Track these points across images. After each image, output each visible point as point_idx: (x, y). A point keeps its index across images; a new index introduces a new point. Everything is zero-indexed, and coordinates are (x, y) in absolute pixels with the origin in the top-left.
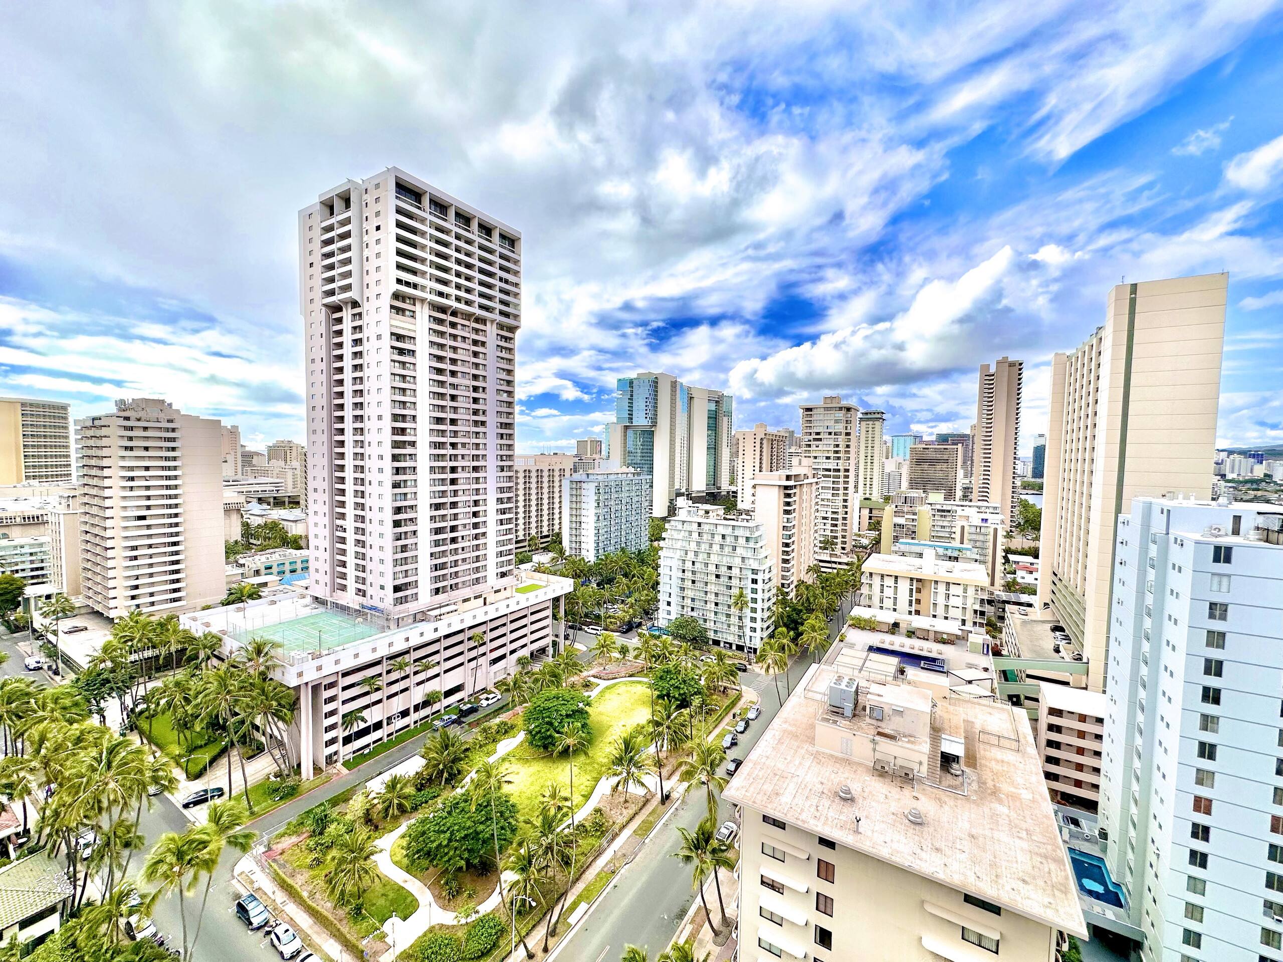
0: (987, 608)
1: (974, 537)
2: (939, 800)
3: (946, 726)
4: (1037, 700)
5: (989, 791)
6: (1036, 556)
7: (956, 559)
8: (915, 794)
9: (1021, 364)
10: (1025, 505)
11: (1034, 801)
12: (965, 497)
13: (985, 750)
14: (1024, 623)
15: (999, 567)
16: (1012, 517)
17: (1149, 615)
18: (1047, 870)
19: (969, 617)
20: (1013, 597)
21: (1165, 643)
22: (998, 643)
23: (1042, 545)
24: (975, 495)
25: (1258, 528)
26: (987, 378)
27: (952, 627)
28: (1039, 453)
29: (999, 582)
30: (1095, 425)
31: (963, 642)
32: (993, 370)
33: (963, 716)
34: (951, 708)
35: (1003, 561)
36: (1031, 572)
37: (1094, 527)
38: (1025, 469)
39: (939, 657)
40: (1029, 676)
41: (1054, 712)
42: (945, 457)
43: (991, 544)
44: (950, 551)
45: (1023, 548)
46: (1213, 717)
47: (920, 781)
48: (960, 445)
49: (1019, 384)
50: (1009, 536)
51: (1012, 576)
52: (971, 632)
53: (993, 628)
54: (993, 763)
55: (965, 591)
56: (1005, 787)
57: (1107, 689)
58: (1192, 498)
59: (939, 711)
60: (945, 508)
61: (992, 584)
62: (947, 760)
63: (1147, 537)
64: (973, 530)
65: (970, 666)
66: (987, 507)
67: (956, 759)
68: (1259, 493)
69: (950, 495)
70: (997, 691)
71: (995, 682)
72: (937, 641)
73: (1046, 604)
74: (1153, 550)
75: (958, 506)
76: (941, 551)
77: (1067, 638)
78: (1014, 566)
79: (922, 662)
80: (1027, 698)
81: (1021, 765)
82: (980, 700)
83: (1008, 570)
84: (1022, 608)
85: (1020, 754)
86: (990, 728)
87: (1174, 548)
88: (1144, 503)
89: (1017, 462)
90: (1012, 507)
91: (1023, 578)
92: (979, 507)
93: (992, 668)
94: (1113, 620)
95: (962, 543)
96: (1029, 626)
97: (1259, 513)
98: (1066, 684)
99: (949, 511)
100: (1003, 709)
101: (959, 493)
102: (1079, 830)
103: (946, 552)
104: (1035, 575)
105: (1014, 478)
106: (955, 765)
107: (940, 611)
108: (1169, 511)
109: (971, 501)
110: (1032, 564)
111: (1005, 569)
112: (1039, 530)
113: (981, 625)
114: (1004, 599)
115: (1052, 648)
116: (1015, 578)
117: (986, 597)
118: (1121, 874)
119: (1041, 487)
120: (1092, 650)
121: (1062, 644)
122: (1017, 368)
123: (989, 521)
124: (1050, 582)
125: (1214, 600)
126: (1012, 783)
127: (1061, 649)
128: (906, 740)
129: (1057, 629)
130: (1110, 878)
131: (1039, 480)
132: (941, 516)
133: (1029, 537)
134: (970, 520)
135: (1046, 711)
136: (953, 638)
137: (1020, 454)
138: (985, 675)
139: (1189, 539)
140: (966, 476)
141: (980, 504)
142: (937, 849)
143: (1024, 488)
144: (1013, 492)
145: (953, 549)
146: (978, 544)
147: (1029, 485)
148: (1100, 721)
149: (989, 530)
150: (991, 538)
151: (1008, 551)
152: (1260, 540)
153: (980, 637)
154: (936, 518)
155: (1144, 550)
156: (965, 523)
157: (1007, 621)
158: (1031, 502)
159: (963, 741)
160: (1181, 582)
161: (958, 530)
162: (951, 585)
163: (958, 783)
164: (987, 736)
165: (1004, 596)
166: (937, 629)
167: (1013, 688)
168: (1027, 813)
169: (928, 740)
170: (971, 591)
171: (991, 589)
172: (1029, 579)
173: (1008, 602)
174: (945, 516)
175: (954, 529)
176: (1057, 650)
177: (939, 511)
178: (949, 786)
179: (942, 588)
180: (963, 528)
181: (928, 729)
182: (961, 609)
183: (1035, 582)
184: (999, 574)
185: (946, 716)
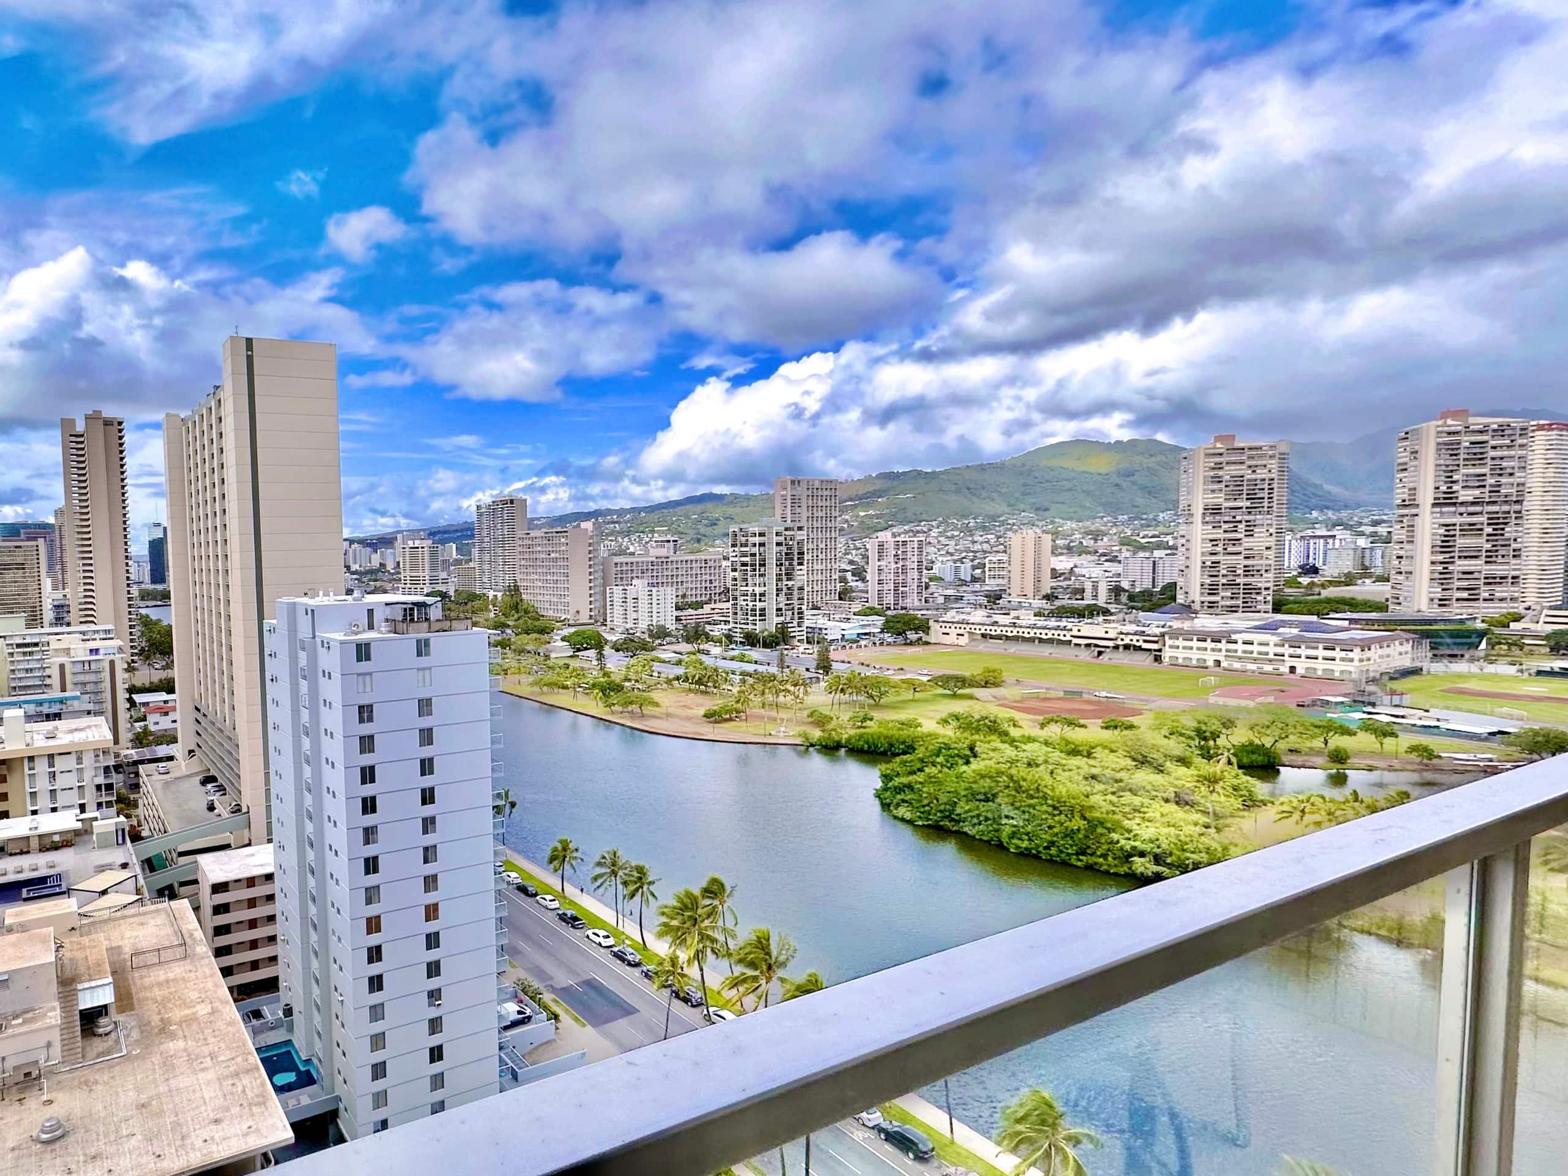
0: (116, 779)
1: (81, 678)
2: (86, 1083)
3: (82, 969)
4: (196, 882)
5: (156, 1030)
6: (171, 690)
7: (57, 716)
8: (45, 1098)
9: (120, 423)
10: (146, 622)
11: (214, 1012)
12: (59, 621)
13: (142, 978)
14: (167, 784)
15: (123, 716)
16: (132, 641)
17: (307, 735)
18: (240, 1089)
19: (90, 797)
20: (146, 752)
21: (324, 761)
22: (135, 823)
23: (176, 673)
24: (74, 615)
25: (387, 620)
26: (73, 439)
27: (66, 821)
28: (157, 549)
29: (125, 736)
30: (224, 511)
31: (86, 838)
32: (80, 427)
33: (105, 944)
34: (85, 940)
35: (128, 705)
36: (166, 714)
37: (237, 641)
38: (142, 572)
39: (52, 872)
40: (182, 854)
41: (219, 888)
42: (19, 560)
43: (107, 685)
44: (46, 705)
45: (151, 683)
46: (372, 828)
47: (52, 1072)
48: (41, 541)
49: (121, 452)
50: (130, 669)
51: (142, 724)
52: (96, 819)
53: (126, 804)
54: (156, 990)
55: (79, 760)
56: (177, 1014)
57: (274, 837)
58: (331, 594)
59: (66, 953)
60: (28, 640)
61: (116, 741)
62: (90, 1019)
63: (295, 644)
64: (79, 668)
65: (101, 869)
66: (95, 632)
67: (102, 1011)
68: (378, 584)
69: (34, 620)
70: (145, 890)
71: (140, 878)
72: (43, 849)
73: (190, 752)
74: (303, 658)
75: (49, 634)
76: (32, 709)
77: (221, 789)
78: (143, 710)
79: (24, 890)
80: (183, 884)
81: (192, 975)
82: (126, 912)
83: (135, 717)
84: (162, 764)
85: (188, 961)
86: (144, 945)
87: (322, 651)
88: (288, 604)
89: (130, 563)
90: (131, 627)
91: (157, 723)
92: (83, 633)
93: (134, 861)
94: (271, 750)
95: (63, 690)
96: (173, 788)
97: (387, 604)
98: (226, 847)
99: (36, 645)
100: (157, 911)
101: (48, 615)
102: (262, 1021)
103: (39, 709)
104: (172, 716)
105: (128, 585)
106: (103, 1021)
107: (44, 802)
108: (313, 611)
109: (68, 624)
110: (166, 702)
111: (131, 717)
112: (171, 652)
113: (109, 804)
114: (136, 758)
115: (205, 806)
116: (146, 726)
117: (111, 762)
118: (310, 1045)
119: (166, 596)
120: (251, 795)
121: (216, 798)
122: (114, 428)
123: (102, 652)
124: (192, 720)
125: (362, 703)
126: (185, 1005)
127: (217, 804)
128: (20, 1021)
129: (208, 780)
130: (299, 1056)
131: (159, 587)
132: (24, 654)
133: (157, 666)
134: (72, 653)
135: (208, 890)
136: (69, 837)
137: (133, 550)
138: (125, 874)
139: (335, 640)
140: (55, 588)
141: (84, 628)
142: (94, 1157)
143: (142, 599)
144: (130, 606)
145: (51, 702)
146: (89, 688)
147: (149, 594)
148: (269, 877)
149: (102, 664)
150: (107, 675)
151: (132, 690)
152: (390, 632)
153: (108, 823)
154: (17, 658)
155: (294, 659)
156: (63, 659)
157: (143, 789)
158: (154, 617)
159: (110, 979)
160: (332, 690)
161: (55, 672)
162: (56, 758)
163: (110, 1043)
164: (141, 957)
165: (133, 754)
166: (44, 829)
167: (163, 878)
168: (208, 1031)
169: (56, 1004)
170: (88, 760)
171: (116, 749)
172: (165, 723)
173: (142, 762)
174: (31, 653)
175: (48, 672)
176: (211, 808)
177: (19, 646)
178: (98, 1056)
179: (42, 767)
180: (62, 667)
181: (54, 988)
182: (76, 790)
183: (174, 725)
184: (123, 725)
185: (79, 955)
